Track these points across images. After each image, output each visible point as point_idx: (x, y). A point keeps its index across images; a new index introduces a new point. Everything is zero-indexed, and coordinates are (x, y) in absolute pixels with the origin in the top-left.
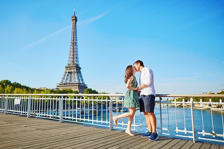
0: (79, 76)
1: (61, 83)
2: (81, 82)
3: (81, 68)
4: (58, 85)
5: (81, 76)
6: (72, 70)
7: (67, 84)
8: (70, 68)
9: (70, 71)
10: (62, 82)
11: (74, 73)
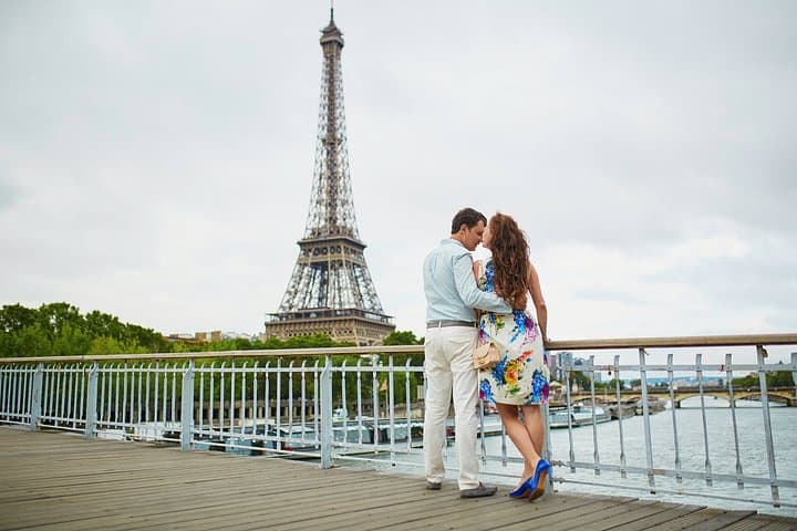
0: (359, 280)
1: (281, 311)
2: (367, 305)
3: (363, 247)
4: (269, 319)
5: (367, 281)
6: (329, 254)
7: (307, 315)
8: (319, 246)
9: (320, 258)
10: (287, 305)
11: (337, 265)
